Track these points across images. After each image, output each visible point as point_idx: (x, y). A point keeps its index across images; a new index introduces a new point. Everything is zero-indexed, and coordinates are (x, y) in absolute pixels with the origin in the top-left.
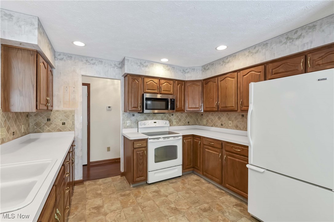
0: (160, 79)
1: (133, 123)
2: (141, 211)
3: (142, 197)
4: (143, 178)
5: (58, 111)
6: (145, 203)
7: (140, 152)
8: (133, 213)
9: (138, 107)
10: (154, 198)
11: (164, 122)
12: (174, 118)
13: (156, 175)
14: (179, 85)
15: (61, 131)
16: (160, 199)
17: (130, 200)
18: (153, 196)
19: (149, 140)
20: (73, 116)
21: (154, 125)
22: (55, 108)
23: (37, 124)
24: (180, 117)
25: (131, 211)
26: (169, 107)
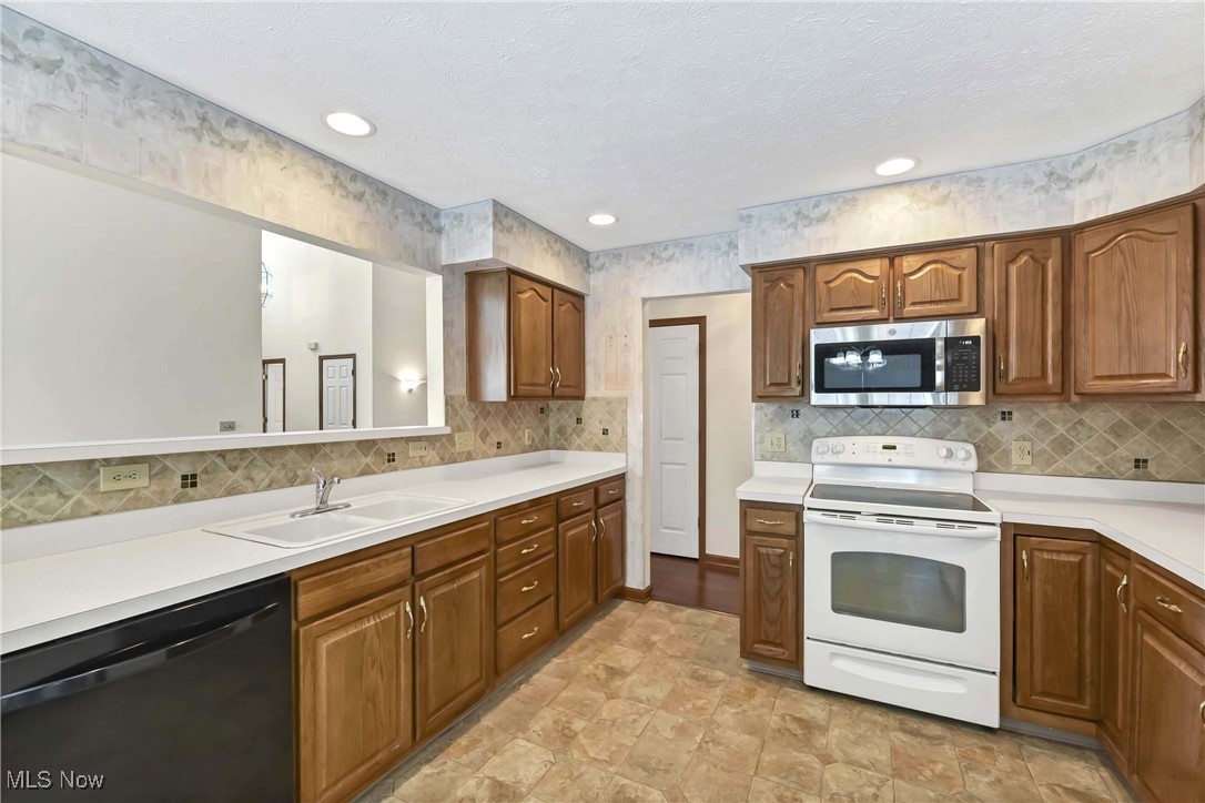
0: (892, 255)
1: (794, 444)
2: (696, 746)
3: (744, 711)
4: (780, 650)
5: (594, 399)
6: (729, 733)
7: (770, 551)
8: (670, 734)
9: (789, 384)
10: (774, 739)
11: (942, 447)
12: (1011, 433)
13: (839, 664)
14: (1024, 259)
15: (600, 450)
16: (795, 753)
17: (699, 698)
18: (779, 731)
19: (806, 512)
20: (625, 412)
21: (884, 457)
22: (590, 392)
23: (561, 431)
24: (1060, 429)
25: (672, 728)
26: (940, 377)
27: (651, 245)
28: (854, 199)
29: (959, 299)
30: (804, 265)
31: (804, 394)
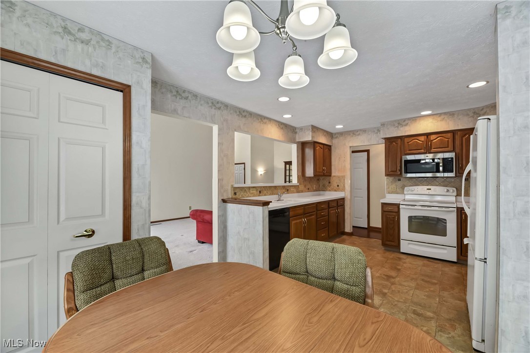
0: (428, 135)
1: (399, 189)
3: (383, 255)
4: (393, 243)
5: (334, 176)
6: (378, 258)
7: (390, 216)
9: (396, 171)
11: (445, 189)
13: (410, 246)
14: (467, 136)
15: (336, 191)
16: (396, 262)
18: (392, 259)
19: (401, 206)
20: (344, 180)
22: (333, 174)
23: (324, 186)
26: (441, 169)
27: (353, 131)
28: (416, 120)
29: (448, 147)
30: (401, 138)
31: (401, 174)
